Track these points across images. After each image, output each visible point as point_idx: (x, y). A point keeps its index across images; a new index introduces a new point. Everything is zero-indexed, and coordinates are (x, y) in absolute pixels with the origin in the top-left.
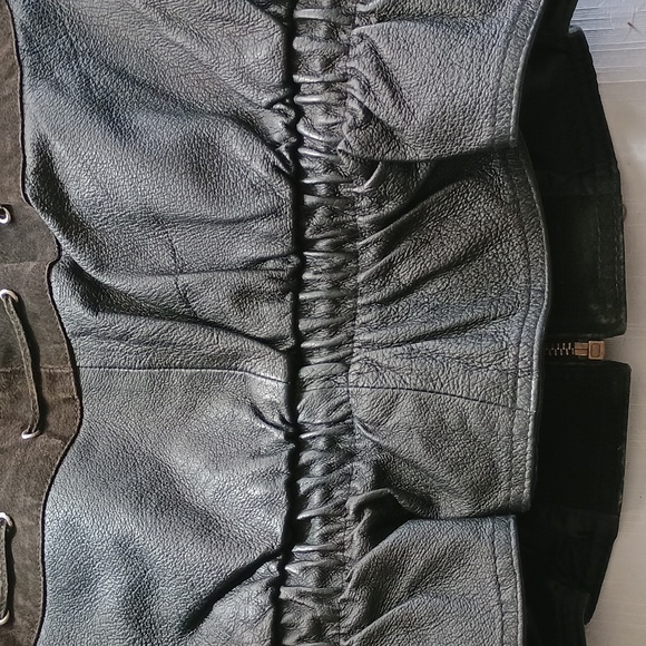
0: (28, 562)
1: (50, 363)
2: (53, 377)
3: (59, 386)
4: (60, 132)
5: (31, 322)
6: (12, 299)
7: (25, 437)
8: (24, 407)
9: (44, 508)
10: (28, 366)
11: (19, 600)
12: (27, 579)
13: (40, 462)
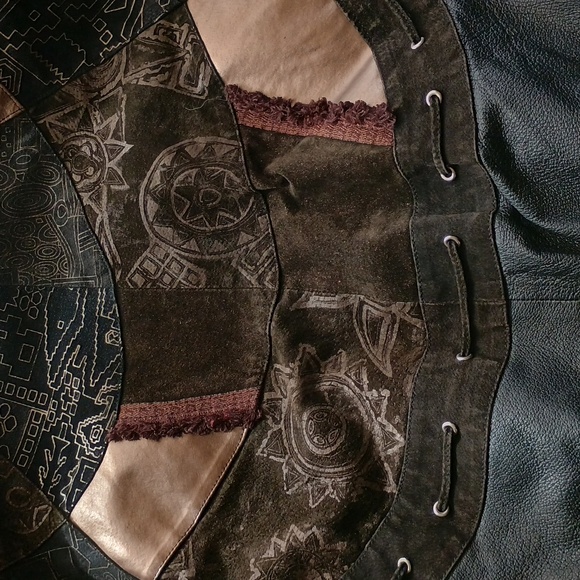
0: (472, 463)
1: (485, 297)
2: (485, 309)
3: (491, 317)
4: (511, 102)
5: (470, 263)
6: (456, 244)
7: (460, 359)
8: (454, 335)
9: (490, 417)
10: (463, 300)
11: (461, 496)
12: (468, 477)
13: (481, 379)
